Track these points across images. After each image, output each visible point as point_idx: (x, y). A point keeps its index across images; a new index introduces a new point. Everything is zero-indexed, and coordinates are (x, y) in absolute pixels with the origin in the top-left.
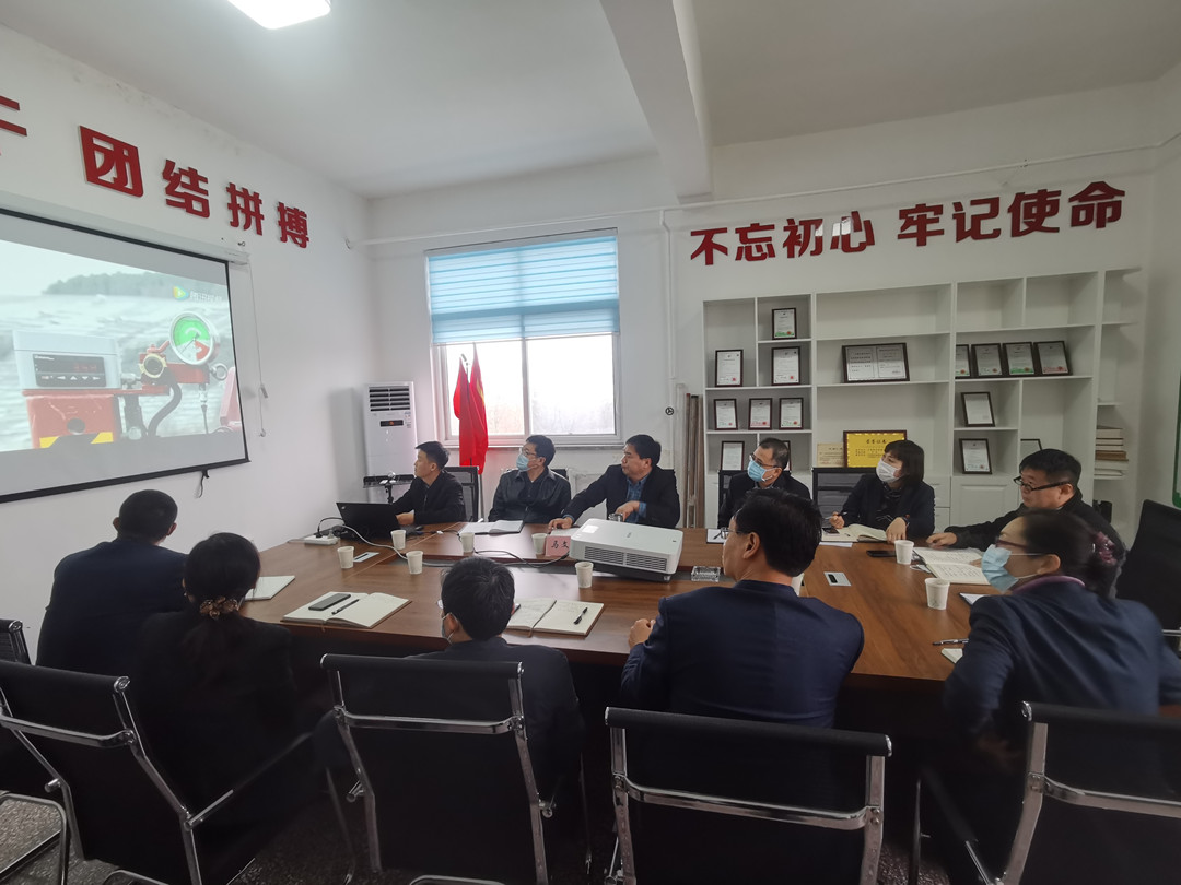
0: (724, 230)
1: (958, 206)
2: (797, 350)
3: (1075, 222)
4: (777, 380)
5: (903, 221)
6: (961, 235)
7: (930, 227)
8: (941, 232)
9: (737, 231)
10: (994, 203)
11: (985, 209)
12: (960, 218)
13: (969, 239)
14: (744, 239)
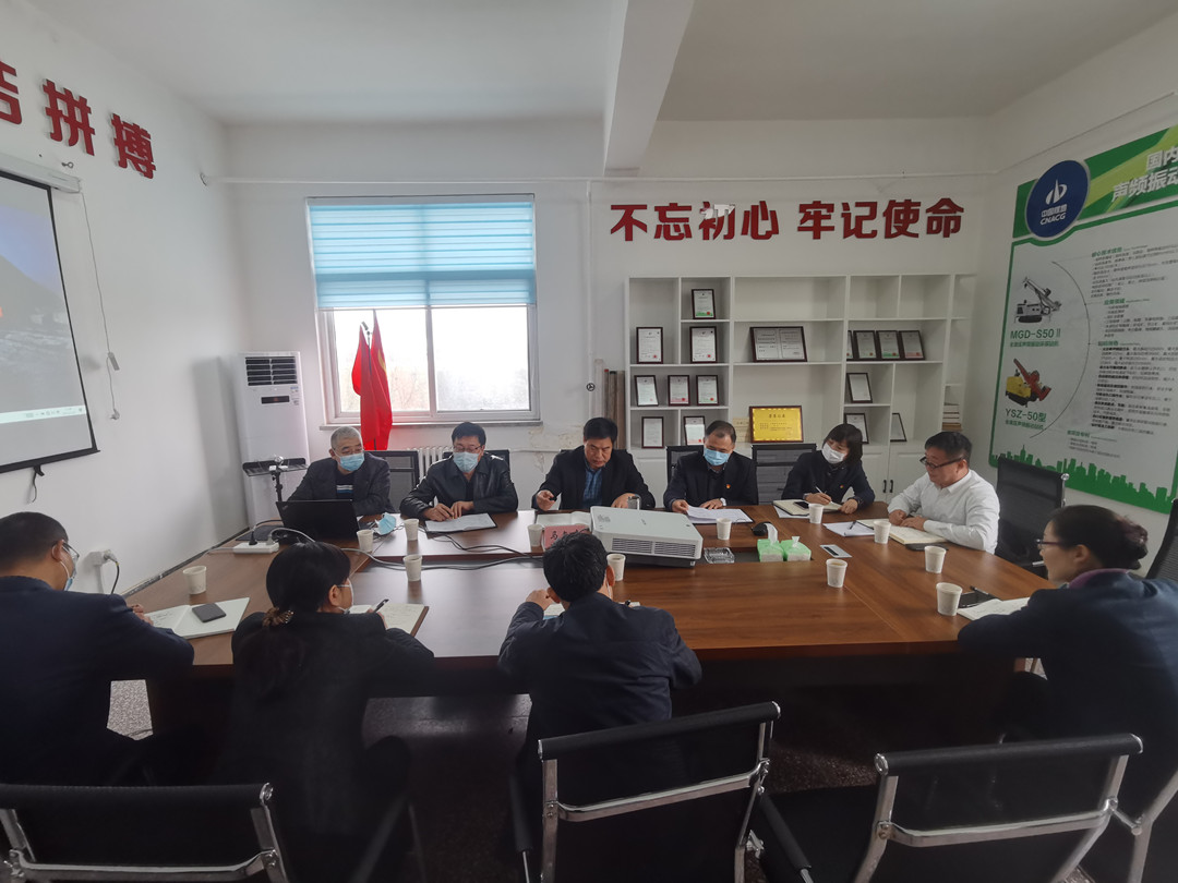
0: (644, 207)
1: (846, 206)
2: (713, 330)
3: (930, 231)
4: (696, 358)
5: (802, 215)
6: (847, 233)
7: (824, 223)
8: (832, 228)
9: (657, 209)
10: (873, 206)
11: (865, 211)
12: (846, 217)
13: (853, 237)
14: (662, 217)
